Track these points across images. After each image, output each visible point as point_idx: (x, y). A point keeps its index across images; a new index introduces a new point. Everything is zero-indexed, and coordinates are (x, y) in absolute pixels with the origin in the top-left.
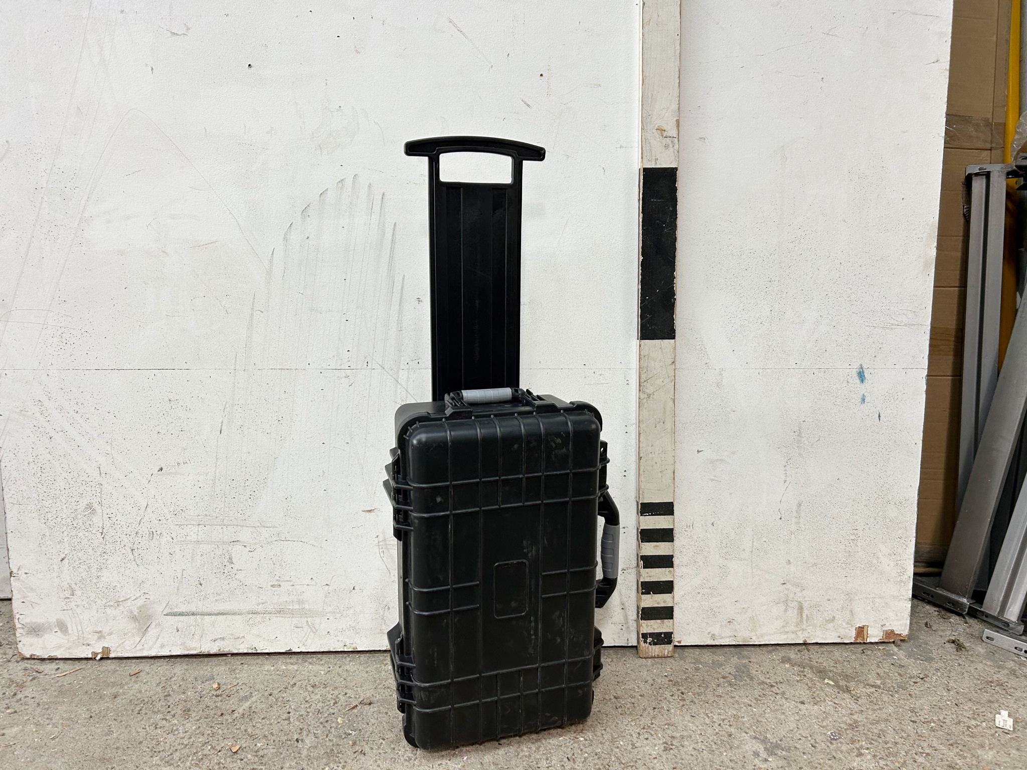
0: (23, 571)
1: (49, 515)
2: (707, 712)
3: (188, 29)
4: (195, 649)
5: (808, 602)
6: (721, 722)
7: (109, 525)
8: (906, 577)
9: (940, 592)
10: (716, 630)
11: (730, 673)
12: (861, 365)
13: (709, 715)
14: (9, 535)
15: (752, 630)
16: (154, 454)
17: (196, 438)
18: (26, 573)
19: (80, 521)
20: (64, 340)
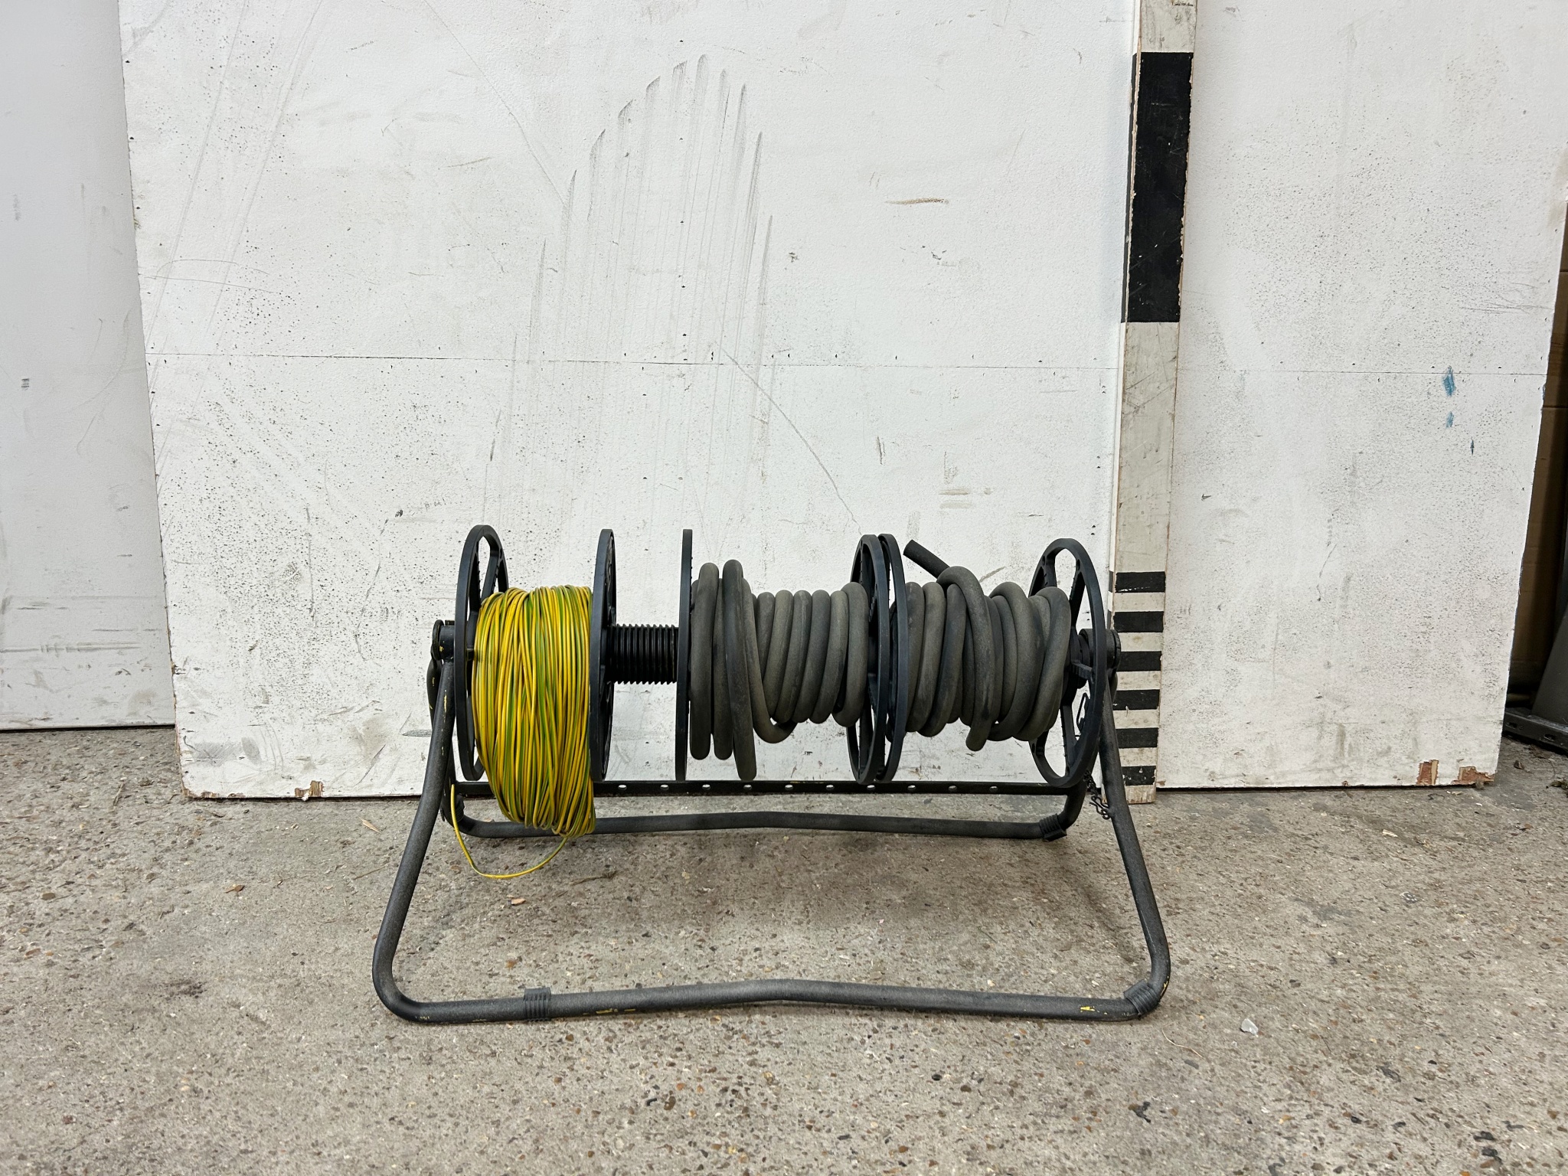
0: (192, 665)
1: (232, 581)
5: (1353, 726)
7: (321, 597)
8: (1497, 689)
9: (1535, 720)
10: (1217, 766)
11: (1242, 824)
12: (1450, 368)
13: (1224, 874)
14: (171, 610)
15: (1270, 767)
16: (390, 489)
17: (455, 466)
18: (196, 669)
19: (279, 591)
20: (254, 309)
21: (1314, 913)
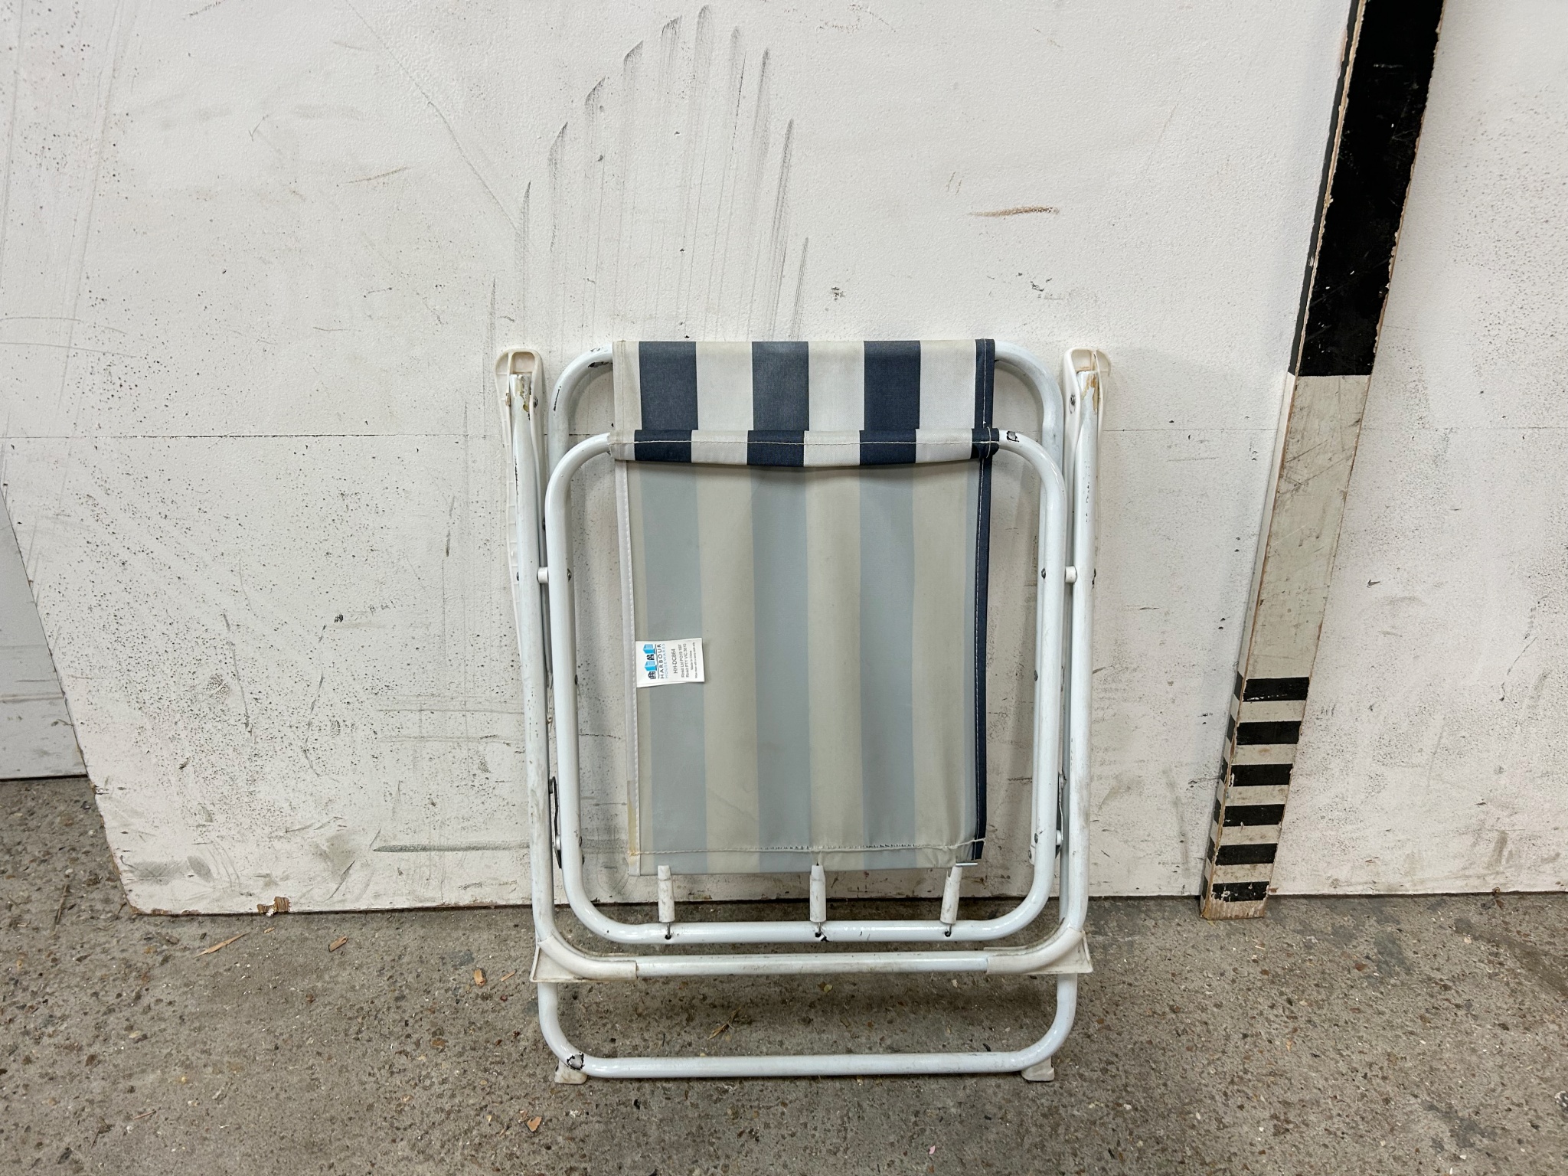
0: (116, 784)
1: (146, 696)
2: (1339, 1047)
4: (433, 899)
5: (1518, 832)
6: (1367, 1070)
7: (257, 711)
10: (1343, 873)
11: (1367, 957)
13: (1344, 1054)
14: (79, 729)
15: (1406, 875)
16: (323, 591)
17: (402, 562)
18: (121, 789)
19: (204, 705)
20: (115, 379)
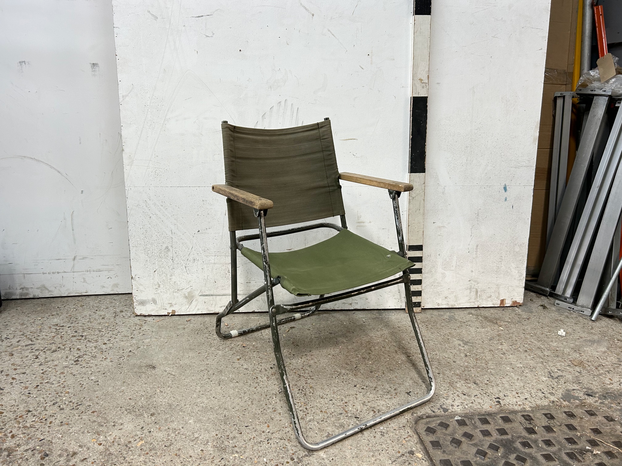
1: (149, 252)
3: (213, 34)
4: (212, 311)
6: (444, 335)
7: (175, 256)
8: (522, 277)
9: (537, 286)
10: (440, 301)
11: (446, 318)
12: (505, 184)
13: (439, 333)
14: (132, 260)
15: (455, 302)
17: (215, 217)
19: (163, 254)
20: (157, 174)
21: (463, 343)
